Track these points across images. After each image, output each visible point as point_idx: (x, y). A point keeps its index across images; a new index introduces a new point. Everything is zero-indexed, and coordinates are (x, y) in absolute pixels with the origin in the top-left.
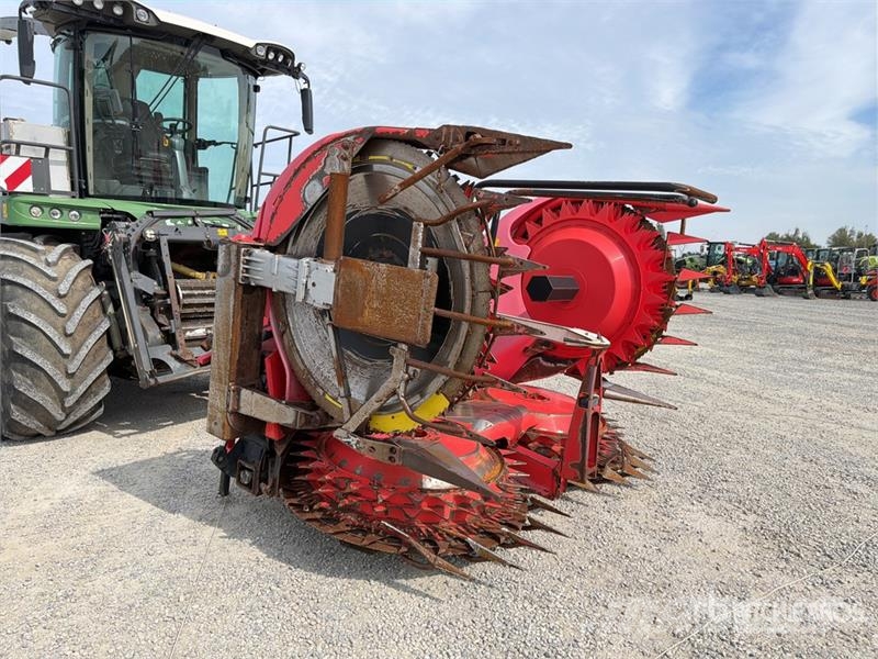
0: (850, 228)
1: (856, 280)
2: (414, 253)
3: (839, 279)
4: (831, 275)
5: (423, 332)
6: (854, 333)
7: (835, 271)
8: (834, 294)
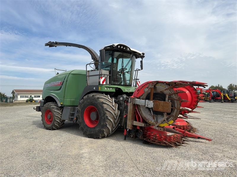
0: (233, 84)
1: (234, 98)
2: (167, 99)
3: (230, 98)
4: (228, 97)
5: (169, 111)
6: (233, 110)
7: (228, 96)
8: (229, 101)
